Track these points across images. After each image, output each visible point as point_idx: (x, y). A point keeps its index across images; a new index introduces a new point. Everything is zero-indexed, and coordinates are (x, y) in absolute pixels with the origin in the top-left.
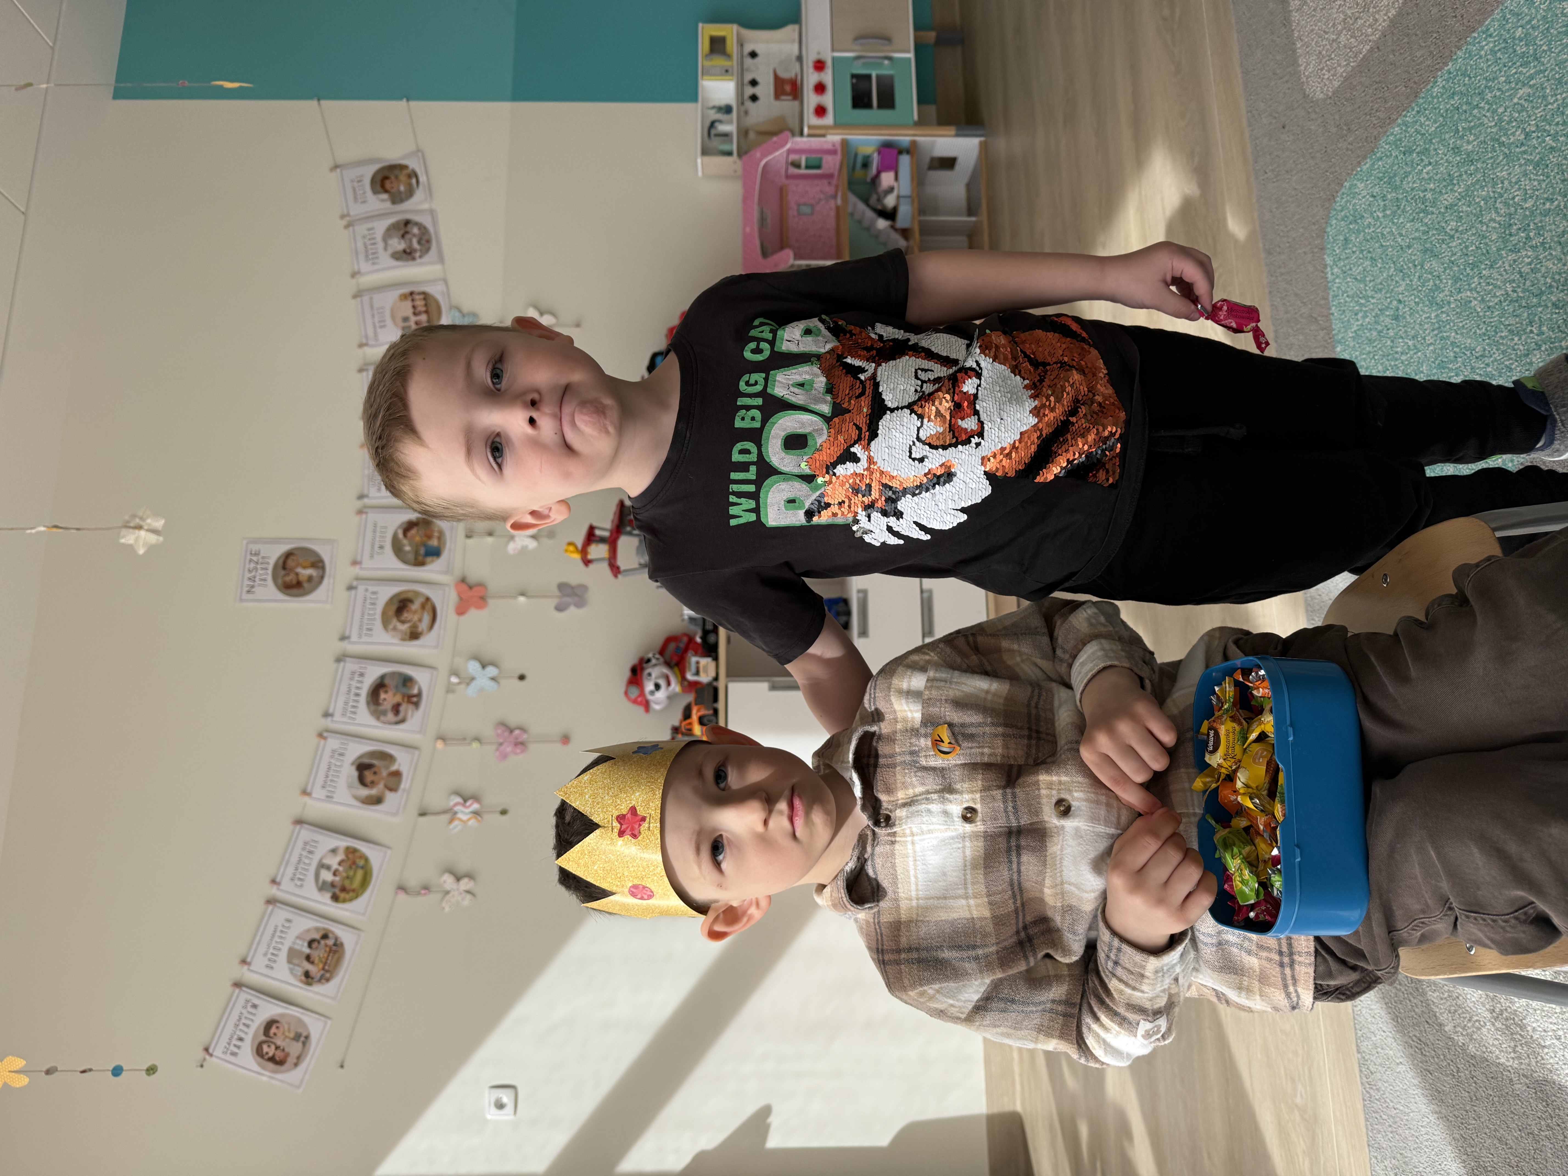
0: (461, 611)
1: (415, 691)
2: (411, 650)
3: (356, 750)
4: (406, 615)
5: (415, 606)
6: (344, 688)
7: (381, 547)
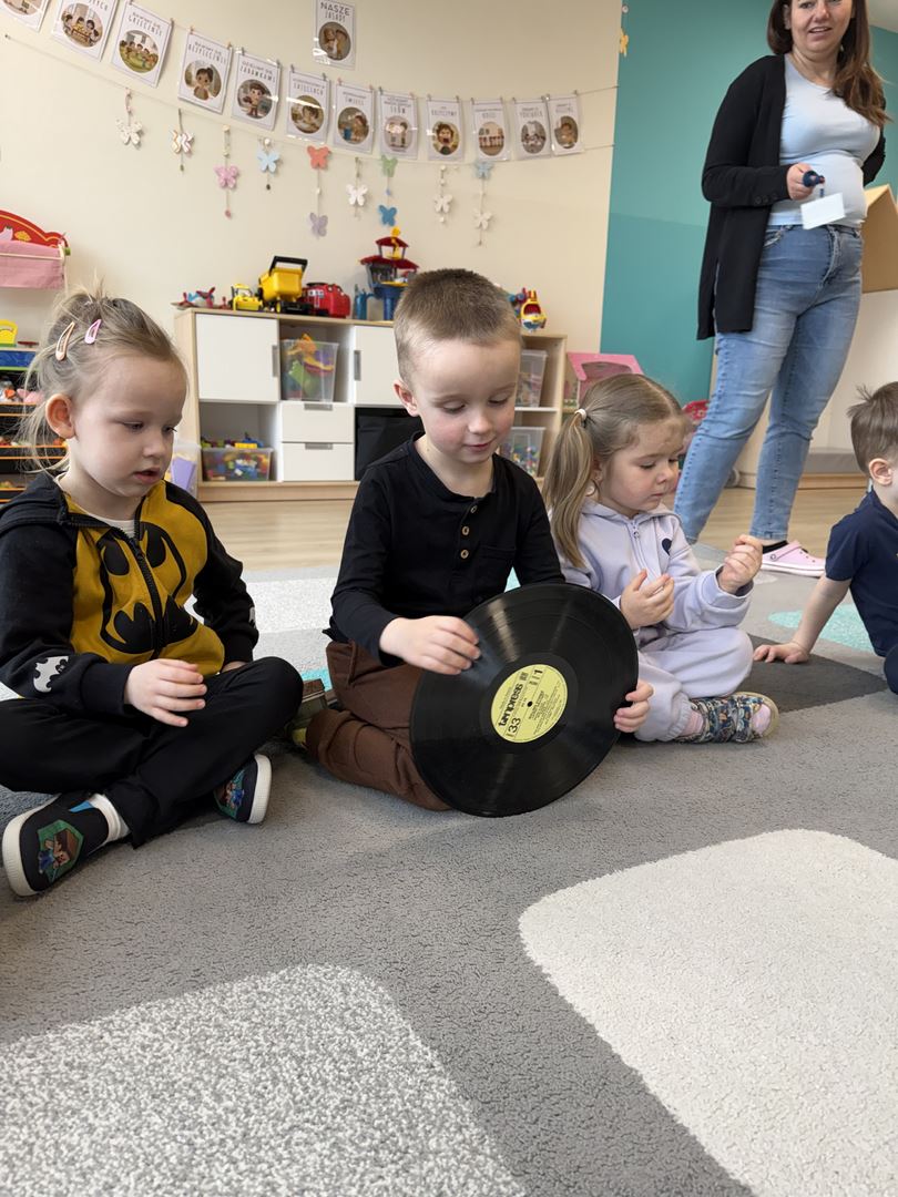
0: (311, 150)
1: (259, 114)
2: (286, 115)
3: (221, 69)
4: (308, 112)
5: (314, 120)
6: (261, 65)
7: (350, 100)
